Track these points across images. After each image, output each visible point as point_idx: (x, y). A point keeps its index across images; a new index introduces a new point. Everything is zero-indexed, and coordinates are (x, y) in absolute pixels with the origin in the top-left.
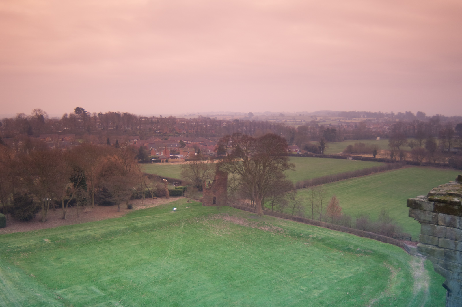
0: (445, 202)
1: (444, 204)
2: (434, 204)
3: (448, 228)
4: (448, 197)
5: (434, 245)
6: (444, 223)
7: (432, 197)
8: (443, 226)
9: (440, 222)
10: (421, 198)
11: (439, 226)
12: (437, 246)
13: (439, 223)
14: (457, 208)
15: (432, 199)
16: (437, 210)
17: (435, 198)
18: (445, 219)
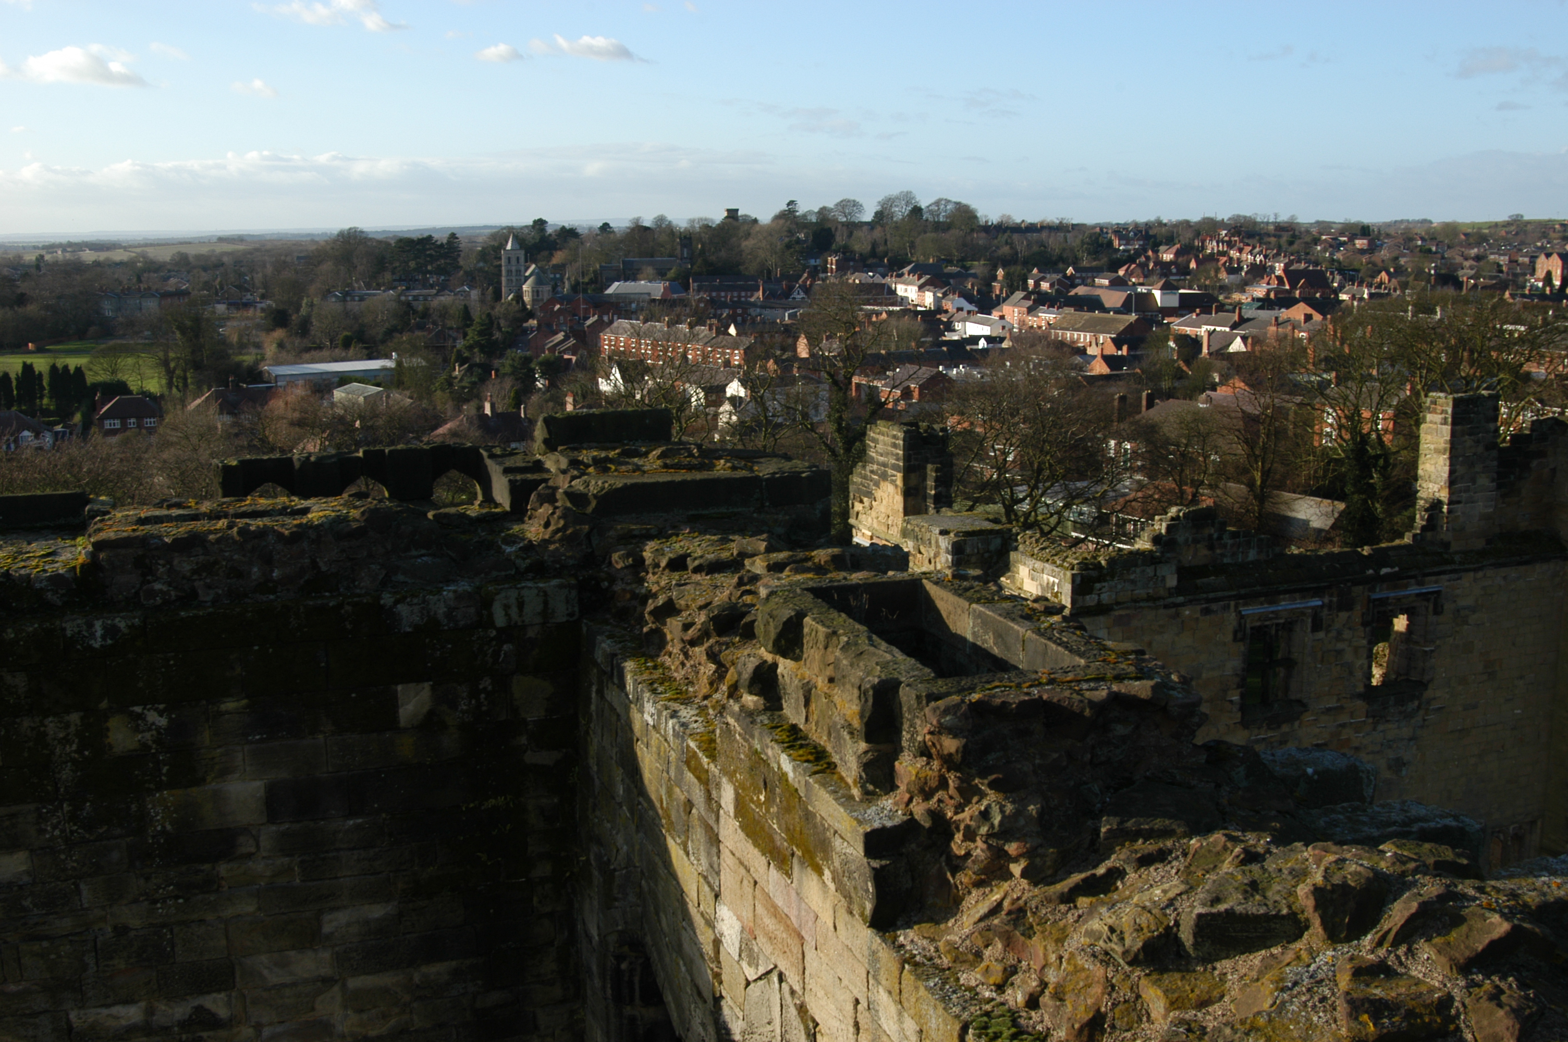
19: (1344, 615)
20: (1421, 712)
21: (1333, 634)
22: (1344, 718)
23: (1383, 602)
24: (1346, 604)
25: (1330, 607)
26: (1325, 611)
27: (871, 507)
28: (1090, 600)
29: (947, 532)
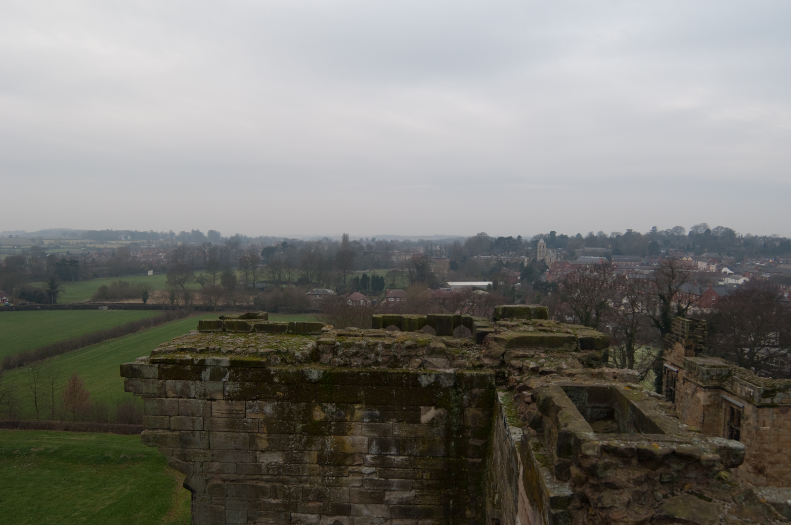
0: (172, 362)
1: (172, 365)
2: (159, 367)
3: (180, 400)
4: (178, 354)
5: (164, 429)
6: (175, 393)
7: (156, 357)
8: (174, 397)
9: (170, 394)
10: (142, 361)
11: (169, 399)
12: (169, 429)
13: (168, 395)
14: (190, 369)
15: (156, 359)
16: (163, 376)
17: (159, 358)
18: (175, 387)
27: (672, 352)
28: (768, 401)
29: (703, 366)
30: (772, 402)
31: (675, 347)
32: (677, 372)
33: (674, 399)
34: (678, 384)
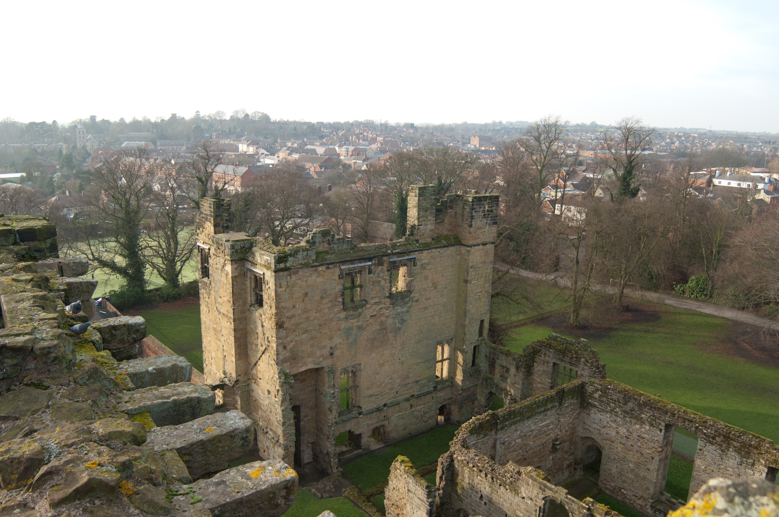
19: (380, 268)
20: (410, 302)
21: (376, 275)
22: (382, 306)
23: (394, 262)
24: (381, 264)
25: (375, 265)
26: (373, 266)
27: (203, 231)
28: (282, 265)
29: (228, 241)
30: (285, 266)
31: (206, 226)
32: (209, 249)
33: (209, 275)
34: (210, 261)
